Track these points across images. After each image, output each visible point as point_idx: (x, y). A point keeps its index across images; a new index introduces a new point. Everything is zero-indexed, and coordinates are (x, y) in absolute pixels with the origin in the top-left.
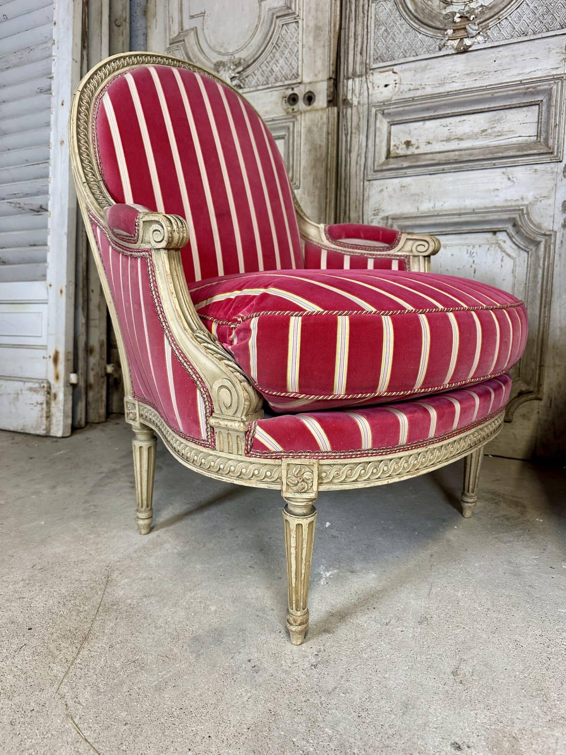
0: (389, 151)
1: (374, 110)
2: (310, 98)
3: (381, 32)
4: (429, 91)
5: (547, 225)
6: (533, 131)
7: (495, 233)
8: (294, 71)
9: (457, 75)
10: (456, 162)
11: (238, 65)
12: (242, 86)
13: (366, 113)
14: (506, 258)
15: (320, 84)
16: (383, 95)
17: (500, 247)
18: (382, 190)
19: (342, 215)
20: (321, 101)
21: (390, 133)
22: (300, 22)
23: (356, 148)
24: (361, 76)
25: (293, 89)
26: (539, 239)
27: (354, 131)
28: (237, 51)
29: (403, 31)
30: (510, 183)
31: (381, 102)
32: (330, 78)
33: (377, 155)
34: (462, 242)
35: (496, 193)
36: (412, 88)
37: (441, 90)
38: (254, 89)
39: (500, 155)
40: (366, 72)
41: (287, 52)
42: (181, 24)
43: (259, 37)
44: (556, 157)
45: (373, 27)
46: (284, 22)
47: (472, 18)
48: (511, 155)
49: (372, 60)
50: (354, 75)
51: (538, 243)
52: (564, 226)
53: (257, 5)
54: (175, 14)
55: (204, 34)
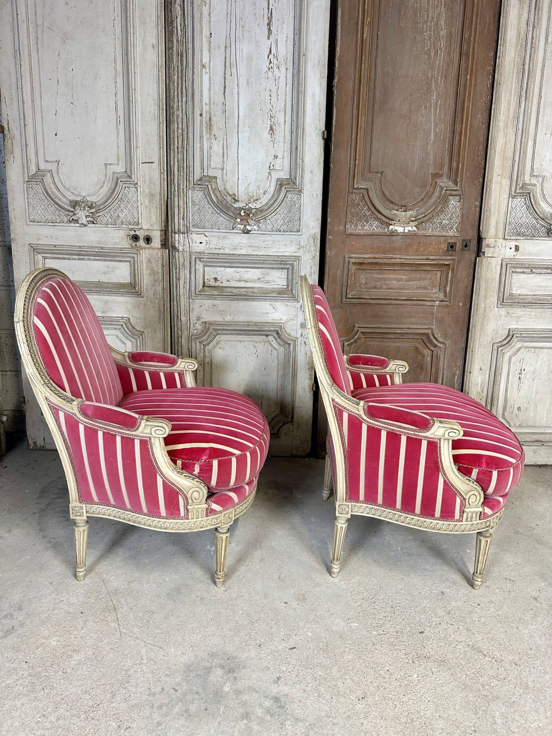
0: (204, 283)
1: (194, 257)
2: (148, 240)
3: (196, 209)
4: (227, 251)
5: (293, 334)
6: (285, 284)
7: (267, 336)
8: (136, 220)
9: (244, 245)
10: (245, 295)
11: (91, 207)
12: (95, 222)
13: (188, 258)
14: (274, 350)
15: (155, 232)
16: (199, 248)
18: (201, 306)
19: (176, 318)
20: (157, 242)
21: (204, 272)
22: (139, 188)
23: (183, 278)
24: (184, 233)
25: (135, 231)
26: (290, 342)
27: (181, 267)
28: (89, 195)
29: (210, 212)
30: (274, 311)
31: (198, 253)
32: (162, 230)
33: (197, 285)
34: (250, 339)
35: (268, 315)
36: (217, 247)
37: (235, 252)
38: (105, 226)
39: (269, 295)
40: (187, 231)
41: (129, 206)
42: (37, 165)
43: (106, 189)
44: (297, 299)
45: (190, 204)
46: (126, 185)
47: (251, 215)
48: (275, 295)
49: (191, 225)
50: (179, 232)
51: (289, 344)
52: (302, 335)
53: (104, 167)
54: (32, 157)
55: (59, 177)
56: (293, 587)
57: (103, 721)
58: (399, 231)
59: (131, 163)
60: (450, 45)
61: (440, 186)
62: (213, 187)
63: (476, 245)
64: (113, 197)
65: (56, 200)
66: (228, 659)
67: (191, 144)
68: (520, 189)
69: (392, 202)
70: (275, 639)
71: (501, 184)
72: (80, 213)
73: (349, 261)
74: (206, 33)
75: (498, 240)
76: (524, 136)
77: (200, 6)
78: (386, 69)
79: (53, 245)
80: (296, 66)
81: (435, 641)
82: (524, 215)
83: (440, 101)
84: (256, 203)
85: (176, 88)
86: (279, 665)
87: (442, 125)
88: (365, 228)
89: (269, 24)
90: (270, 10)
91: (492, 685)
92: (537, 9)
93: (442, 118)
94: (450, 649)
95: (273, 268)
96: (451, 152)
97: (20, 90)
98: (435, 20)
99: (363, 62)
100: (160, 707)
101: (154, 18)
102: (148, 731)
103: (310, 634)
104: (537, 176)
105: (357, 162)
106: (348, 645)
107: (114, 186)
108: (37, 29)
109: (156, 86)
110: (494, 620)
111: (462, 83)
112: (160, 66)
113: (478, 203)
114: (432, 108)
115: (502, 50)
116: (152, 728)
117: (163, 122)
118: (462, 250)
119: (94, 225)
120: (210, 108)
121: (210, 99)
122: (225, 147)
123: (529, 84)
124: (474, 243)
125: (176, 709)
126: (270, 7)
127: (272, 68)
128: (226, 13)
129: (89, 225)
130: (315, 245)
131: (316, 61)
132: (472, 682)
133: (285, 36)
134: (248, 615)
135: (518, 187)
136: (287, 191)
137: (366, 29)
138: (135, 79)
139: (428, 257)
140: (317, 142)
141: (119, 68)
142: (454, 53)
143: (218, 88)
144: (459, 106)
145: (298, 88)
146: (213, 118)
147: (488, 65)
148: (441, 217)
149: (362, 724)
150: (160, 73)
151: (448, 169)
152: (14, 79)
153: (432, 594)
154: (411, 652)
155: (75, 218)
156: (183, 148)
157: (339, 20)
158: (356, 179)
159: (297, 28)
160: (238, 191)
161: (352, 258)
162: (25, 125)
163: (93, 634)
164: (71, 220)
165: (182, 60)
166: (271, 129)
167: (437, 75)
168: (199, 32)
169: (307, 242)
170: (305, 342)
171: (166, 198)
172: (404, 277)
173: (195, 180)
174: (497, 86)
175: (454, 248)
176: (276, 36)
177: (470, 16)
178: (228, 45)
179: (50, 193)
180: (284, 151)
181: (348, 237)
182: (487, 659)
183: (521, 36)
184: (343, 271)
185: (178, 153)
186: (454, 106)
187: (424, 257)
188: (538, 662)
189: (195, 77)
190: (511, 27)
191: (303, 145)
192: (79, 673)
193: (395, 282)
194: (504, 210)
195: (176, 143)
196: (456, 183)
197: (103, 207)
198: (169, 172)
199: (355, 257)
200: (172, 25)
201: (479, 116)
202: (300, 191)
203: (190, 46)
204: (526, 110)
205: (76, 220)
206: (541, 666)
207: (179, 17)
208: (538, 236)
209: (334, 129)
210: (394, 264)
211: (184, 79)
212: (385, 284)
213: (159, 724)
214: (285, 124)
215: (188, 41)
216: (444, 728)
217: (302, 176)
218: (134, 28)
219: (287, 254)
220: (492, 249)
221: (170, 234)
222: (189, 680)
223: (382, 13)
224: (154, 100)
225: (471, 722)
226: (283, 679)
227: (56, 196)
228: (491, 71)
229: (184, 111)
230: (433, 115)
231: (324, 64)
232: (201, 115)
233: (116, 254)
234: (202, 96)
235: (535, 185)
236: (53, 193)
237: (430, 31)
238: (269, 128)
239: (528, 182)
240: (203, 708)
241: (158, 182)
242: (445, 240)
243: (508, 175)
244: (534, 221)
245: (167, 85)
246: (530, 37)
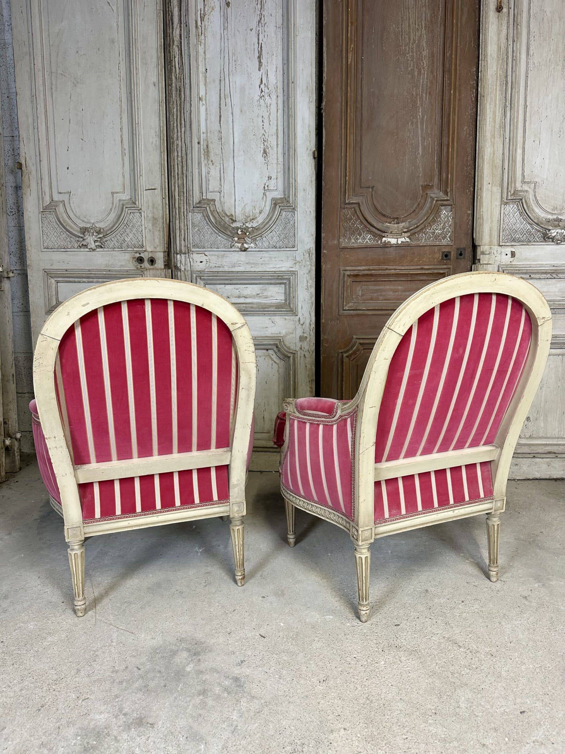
1: (195, 275)
2: (152, 261)
3: (196, 230)
4: (226, 269)
5: (293, 347)
6: (283, 298)
7: (267, 350)
8: (140, 243)
9: (242, 263)
11: (99, 232)
12: (103, 247)
13: (190, 276)
14: (274, 364)
15: (159, 253)
16: (200, 267)
17: (271, 358)
20: (160, 264)
22: (143, 213)
24: (185, 253)
25: (140, 254)
26: (289, 355)
28: (97, 222)
29: (209, 233)
30: (273, 325)
31: (199, 271)
32: (165, 252)
35: (267, 329)
36: (217, 266)
37: (233, 270)
38: (112, 250)
39: (267, 310)
40: (188, 252)
41: (134, 230)
42: (51, 196)
43: (113, 216)
44: (295, 313)
45: (191, 226)
46: (131, 211)
47: (247, 234)
48: (273, 310)
49: (191, 245)
50: (181, 253)
51: (289, 357)
52: (301, 349)
53: (110, 195)
54: (47, 189)
55: (70, 206)
56: (273, 584)
57: (63, 693)
58: (392, 243)
59: (135, 190)
60: (433, 63)
61: (431, 197)
62: (212, 209)
63: (472, 253)
64: (119, 222)
65: (67, 227)
66: (196, 644)
67: (190, 170)
68: (511, 195)
69: (384, 215)
70: (246, 628)
71: (491, 192)
72: (89, 238)
73: (344, 274)
74: (202, 69)
75: (492, 247)
76: (511, 144)
77: (196, 46)
78: (372, 90)
79: (64, 269)
80: (286, 93)
81: (410, 633)
82: (518, 221)
83: (426, 117)
84: (253, 222)
85: (175, 120)
86: (246, 650)
87: (430, 139)
88: (358, 241)
89: (259, 57)
90: (260, 44)
91: (463, 673)
92: (515, 25)
93: (429, 132)
94: (424, 640)
95: (271, 284)
96: (440, 163)
97: (36, 130)
98: (417, 41)
99: (349, 85)
100: (121, 682)
101: (155, 60)
102: (104, 702)
103: (282, 625)
104: (528, 183)
105: (347, 178)
106: (319, 635)
107: (120, 212)
108: (51, 76)
109: (157, 119)
110: (476, 615)
111: (446, 98)
112: (160, 102)
113: (470, 212)
114: (419, 124)
115: (483, 65)
116: (109, 700)
117: (164, 151)
118: (457, 258)
119: (102, 249)
120: (207, 136)
121: (207, 128)
122: (222, 171)
123: (513, 94)
124: (469, 250)
125: (136, 685)
126: (260, 42)
127: (263, 96)
128: (219, 50)
129: (98, 250)
130: (311, 260)
131: (305, 88)
132: (441, 670)
133: (275, 67)
134: (223, 607)
135: (509, 194)
136: (281, 210)
137: (350, 55)
138: (138, 114)
139: (423, 266)
140: (308, 162)
141: (125, 106)
142: (437, 71)
143: (214, 118)
144: (445, 120)
145: (288, 112)
146: (210, 145)
147: (471, 80)
148: (434, 227)
149: (319, 703)
150: (161, 107)
151: (438, 180)
152: (30, 120)
153: (415, 592)
154: (383, 642)
155: (84, 243)
156: (183, 174)
157: (325, 49)
158: (347, 195)
159: (286, 59)
160: (235, 212)
161: (347, 271)
162: (40, 161)
163: (70, 621)
164: (81, 245)
165: (180, 95)
166: (265, 152)
167: (422, 92)
168: (195, 69)
169: (302, 257)
170: (304, 355)
171: (168, 221)
172: (400, 288)
173: (194, 203)
174: (481, 98)
175: (449, 257)
176: (267, 68)
177: (450, 35)
178: (222, 79)
179: (62, 221)
180: (277, 172)
181: (341, 251)
182: (462, 649)
183: (502, 50)
184: (339, 284)
185: (178, 179)
186: (441, 121)
187: (419, 267)
188: (516, 654)
189: (192, 108)
190: (491, 43)
191: (294, 165)
192: (49, 652)
193: (391, 293)
194: (497, 216)
195: (177, 170)
196: (446, 193)
197: (110, 232)
198: (170, 196)
199: (350, 269)
200: (171, 64)
201: (466, 128)
202: (294, 209)
203: (187, 81)
204: (512, 119)
205: (85, 245)
206: (519, 658)
207: (177, 56)
208: (534, 242)
209: (324, 148)
210: (388, 275)
211: (183, 111)
212: (381, 295)
213: (117, 696)
214: (277, 147)
215: (185, 77)
216: (403, 709)
217: (295, 195)
218: (136, 69)
219: (283, 269)
220: (487, 256)
221: (172, 255)
222: (154, 661)
223: (365, 38)
224: (156, 132)
225: (433, 706)
226: (247, 662)
227: (68, 224)
228: (475, 85)
229: (183, 140)
230: (420, 131)
231: (312, 90)
232: (199, 143)
233: (122, 276)
234: (199, 126)
235: (527, 191)
236: (65, 221)
237: (412, 52)
238: (262, 151)
239: (519, 189)
240: (162, 685)
241: (160, 207)
242: (439, 250)
243: (498, 182)
244: (529, 227)
245: (168, 118)
246: (510, 50)
